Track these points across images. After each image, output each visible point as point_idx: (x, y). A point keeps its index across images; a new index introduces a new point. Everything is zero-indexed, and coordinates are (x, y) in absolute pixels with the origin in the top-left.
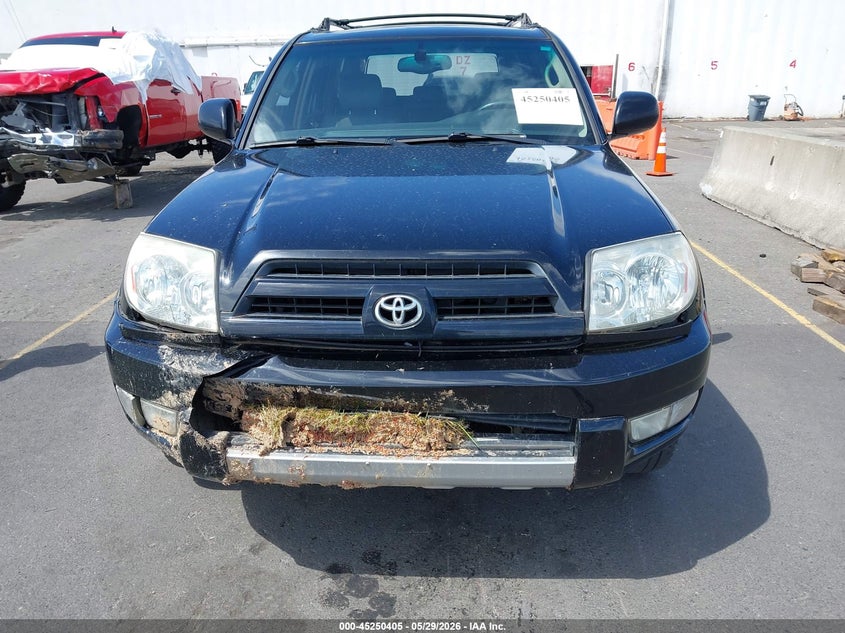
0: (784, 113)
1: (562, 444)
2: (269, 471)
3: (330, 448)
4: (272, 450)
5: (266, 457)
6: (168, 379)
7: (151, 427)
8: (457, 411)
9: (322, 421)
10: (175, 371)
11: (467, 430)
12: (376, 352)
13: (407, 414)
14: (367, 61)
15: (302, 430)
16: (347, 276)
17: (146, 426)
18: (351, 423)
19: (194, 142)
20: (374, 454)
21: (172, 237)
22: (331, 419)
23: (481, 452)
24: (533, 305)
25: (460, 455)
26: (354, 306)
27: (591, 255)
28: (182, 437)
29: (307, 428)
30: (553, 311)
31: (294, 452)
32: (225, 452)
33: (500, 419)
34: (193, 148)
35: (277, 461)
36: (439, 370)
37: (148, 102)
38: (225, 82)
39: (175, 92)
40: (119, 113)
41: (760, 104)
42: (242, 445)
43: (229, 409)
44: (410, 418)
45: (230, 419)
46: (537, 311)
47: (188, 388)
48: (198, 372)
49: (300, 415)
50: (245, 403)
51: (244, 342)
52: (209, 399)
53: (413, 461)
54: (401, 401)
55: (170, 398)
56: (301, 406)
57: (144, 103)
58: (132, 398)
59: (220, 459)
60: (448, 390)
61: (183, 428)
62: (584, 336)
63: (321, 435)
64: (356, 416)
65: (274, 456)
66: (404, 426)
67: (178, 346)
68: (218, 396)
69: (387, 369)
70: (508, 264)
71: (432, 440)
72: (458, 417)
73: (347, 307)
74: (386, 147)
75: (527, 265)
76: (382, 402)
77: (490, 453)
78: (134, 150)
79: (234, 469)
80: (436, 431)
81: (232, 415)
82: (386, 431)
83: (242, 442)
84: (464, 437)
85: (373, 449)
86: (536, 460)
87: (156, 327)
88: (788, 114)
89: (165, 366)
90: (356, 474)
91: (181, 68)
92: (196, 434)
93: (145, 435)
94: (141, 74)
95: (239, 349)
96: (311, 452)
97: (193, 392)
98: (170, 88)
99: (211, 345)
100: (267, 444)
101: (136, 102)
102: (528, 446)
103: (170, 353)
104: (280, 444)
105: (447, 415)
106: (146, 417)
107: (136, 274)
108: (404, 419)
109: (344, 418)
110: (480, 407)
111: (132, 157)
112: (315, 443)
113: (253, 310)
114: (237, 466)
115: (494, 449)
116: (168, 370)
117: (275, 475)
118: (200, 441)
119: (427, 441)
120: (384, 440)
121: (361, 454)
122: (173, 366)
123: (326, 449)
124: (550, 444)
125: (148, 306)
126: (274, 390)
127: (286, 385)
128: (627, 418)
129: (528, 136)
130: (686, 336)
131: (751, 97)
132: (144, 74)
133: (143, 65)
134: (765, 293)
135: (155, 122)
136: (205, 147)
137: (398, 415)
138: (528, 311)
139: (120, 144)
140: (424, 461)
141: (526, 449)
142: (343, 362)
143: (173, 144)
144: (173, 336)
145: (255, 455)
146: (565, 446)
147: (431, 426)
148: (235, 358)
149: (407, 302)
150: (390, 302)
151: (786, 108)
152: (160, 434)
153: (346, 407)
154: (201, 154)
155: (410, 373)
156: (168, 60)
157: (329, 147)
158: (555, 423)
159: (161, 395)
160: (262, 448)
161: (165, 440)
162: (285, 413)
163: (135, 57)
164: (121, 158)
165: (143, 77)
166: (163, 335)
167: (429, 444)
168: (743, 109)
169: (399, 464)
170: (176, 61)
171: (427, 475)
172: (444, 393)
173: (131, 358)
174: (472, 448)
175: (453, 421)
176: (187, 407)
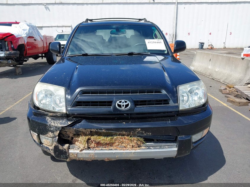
0: (208, 47)
1: (172, 144)
2: (83, 156)
3: (102, 148)
4: (83, 150)
5: (82, 152)
6: (50, 128)
7: (43, 144)
8: (141, 135)
9: (99, 140)
10: (52, 125)
11: (144, 141)
12: (116, 118)
13: (126, 137)
14: (96, 31)
15: (92, 143)
16: (106, 94)
17: (41, 143)
18: (108, 140)
19: (40, 55)
20: (116, 150)
21: (49, 83)
22: (102, 139)
23: (149, 148)
24: (163, 102)
25: (142, 149)
26: (109, 103)
27: (179, 87)
28: (54, 146)
29: (94, 142)
30: (169, 104)
31: (91, 150)
32: (69, 151)
33: (154, 137)
34: (40, 57)
35: (85, 153)
36: (136, 122)
37: (27, 43)
38: (49, 37)
39: (35, 40)
40: (18, 46)
41: (202, 45)
42: (73, 148)
43: (69, 137)
44: (127, 138)
45: (69, 140)
46: (164, 104)
47: (57, 131)
48: (60, 125)
49: (92, 138)
50: (74, 135)
51: (74, 116)
52: (62, 134)
53: (128, 151)
54: (124, 133)
55: (50, 134)
56: (92, 135)
57: (26, 43)
58: (37, 134)
59: (67, 153)
60: (139, 129)
61: (55, 144)
62: (178, 111)
63: (98, 144)
64: (110, 138)
65: (84, 152)
66: (125, 140)
67: (52, 118)
68: (66, 133)
69: (120, 123)
70: (155, 90)
71: (134, 144)
72: (141, 137)
73: (107, 104)
74: (110, 56)
75: (160, 90)
76: (118, 133)
77: (151, 148)
78: (22, 57)
79: (71, 156)
80: (135, 141)
81: (70, 139)
82: (119, 142)
83: (74, 147)
84: (143, 143)
85: (115, 148)
86: (165, 150)
87: (44, 112)
88: (210, 47)
89: (49, 124)
90: (110, 156)
91: (37, 33)
92: (59, 145)
93: (40, 146)
94: (25, 34)
95: (72, 118)
96: (96, 150)
97: (58, 132)
98: (34, 39)
99: (63, 117)
100: (82, 148)
101: (23, 43)
102: (162, 145)
103: (50, 120)
104: (86, 147)
105: (138, 136)
106: (41, 140)
107: (38, 95)
108: (125, 138)
109: (106, 139)
110: (148, 134)
111: (21, 59)
112: (97, 147)
113: (77, 106)
114: (72, 155)
115: (152, 146)
116: (50, 125)
117: (84, 157)
118: (60, 147)
119: (132, 145)
120: (118, 145)
121: (112, 150)
122: (52, 124)
123: (100, 149)
124: (169, 144)
125: (42, 105)
126: (84, 130)
127: (88, 129)
128: (192, 135)
129: (151, 53)
130: (206, 110)
131: (199, 43)
132: (26, 35)
133: (26, 32)
134: (213, 97)
135: (29, 49)
136: (44, 56)
137: (123, 137)
138: (161, 104)
139: (18, 56)
140: (131, 151)
141: (162, 146)
142: (106, 121)
143: (34, 56)
144: (51, 114)
145: (78, 151)
146: (173, 145)
147: (133, 140)
148: (72, 120)
149: (126, 102)
150: (120, 102)
151: (209, 46)
152: (46, 146)
153: (107, 135)
154: (42, 58)
155: (127, 124)
156: (33, 30)
157: (93, 56)
158: (171, 138)
159: (47, 133)
160: (80, 149)
161: (48, 148)
162: (87, 137)
163: (23, 30)
164: (18, 59)
165: (25, 35)
166: (47, 114)
167: (133, 146)
168: (197, 46)
169: (124, 152)
170: (35, 31)
171: (133, 155)
172: (138, 129)
173: (37, 122)
174: (146, 146)
175: (140, 138)
176: (56, 137)
